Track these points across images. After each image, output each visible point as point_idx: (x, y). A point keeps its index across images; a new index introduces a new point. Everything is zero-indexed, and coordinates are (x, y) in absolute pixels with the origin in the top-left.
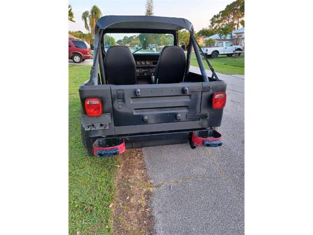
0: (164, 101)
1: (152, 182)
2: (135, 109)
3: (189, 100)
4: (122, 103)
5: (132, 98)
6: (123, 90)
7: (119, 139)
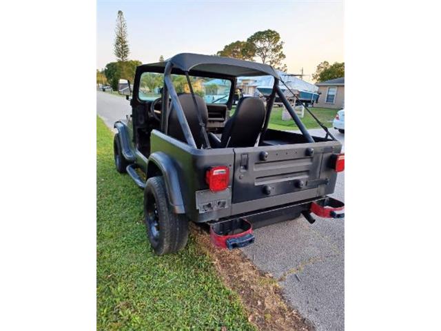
0: (291, 165)
1: (271, 275)
2: (257, 178)
3: (310, 163)
4: (245, 171)
5: (256, 164)
6: (247, 154)
7: (236, 221)
